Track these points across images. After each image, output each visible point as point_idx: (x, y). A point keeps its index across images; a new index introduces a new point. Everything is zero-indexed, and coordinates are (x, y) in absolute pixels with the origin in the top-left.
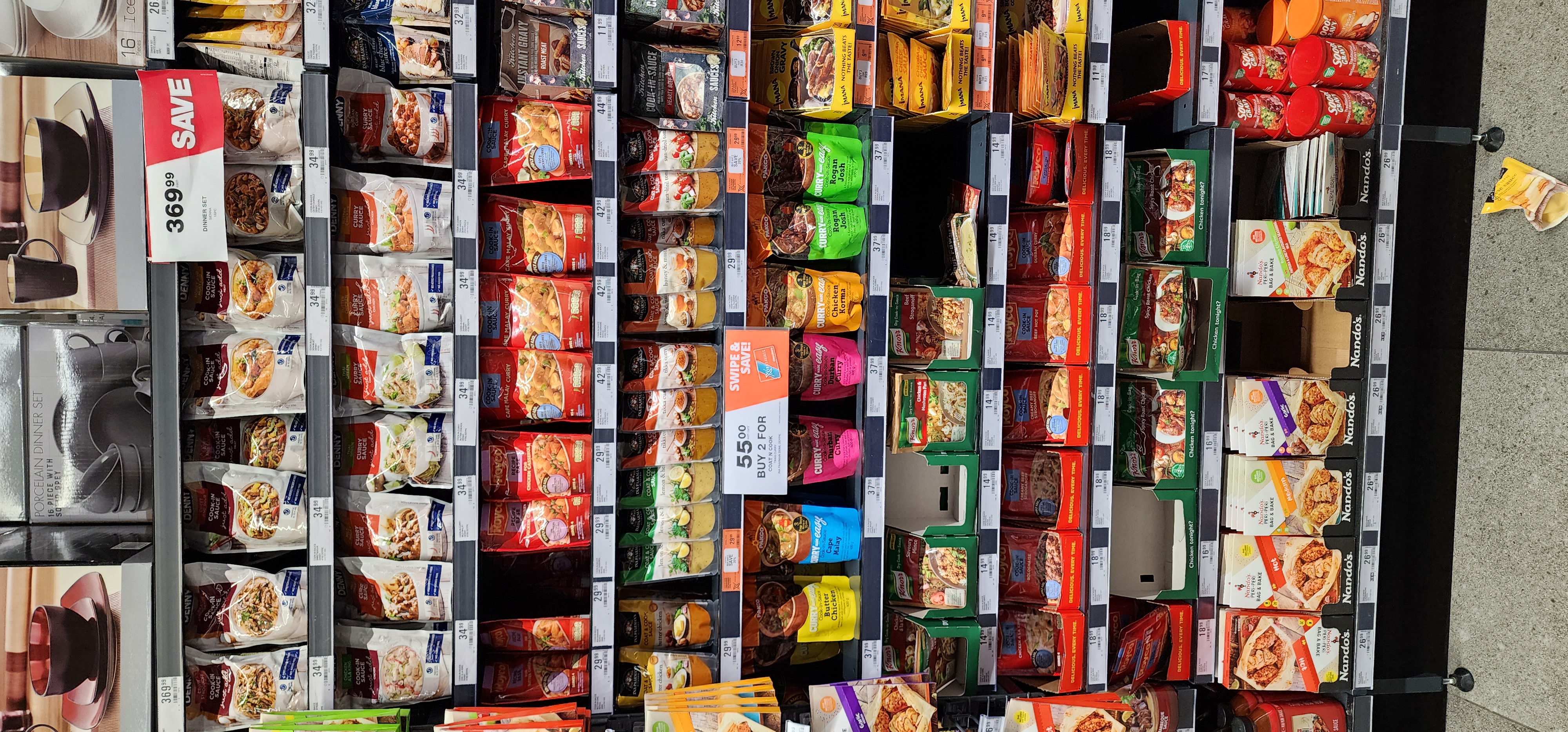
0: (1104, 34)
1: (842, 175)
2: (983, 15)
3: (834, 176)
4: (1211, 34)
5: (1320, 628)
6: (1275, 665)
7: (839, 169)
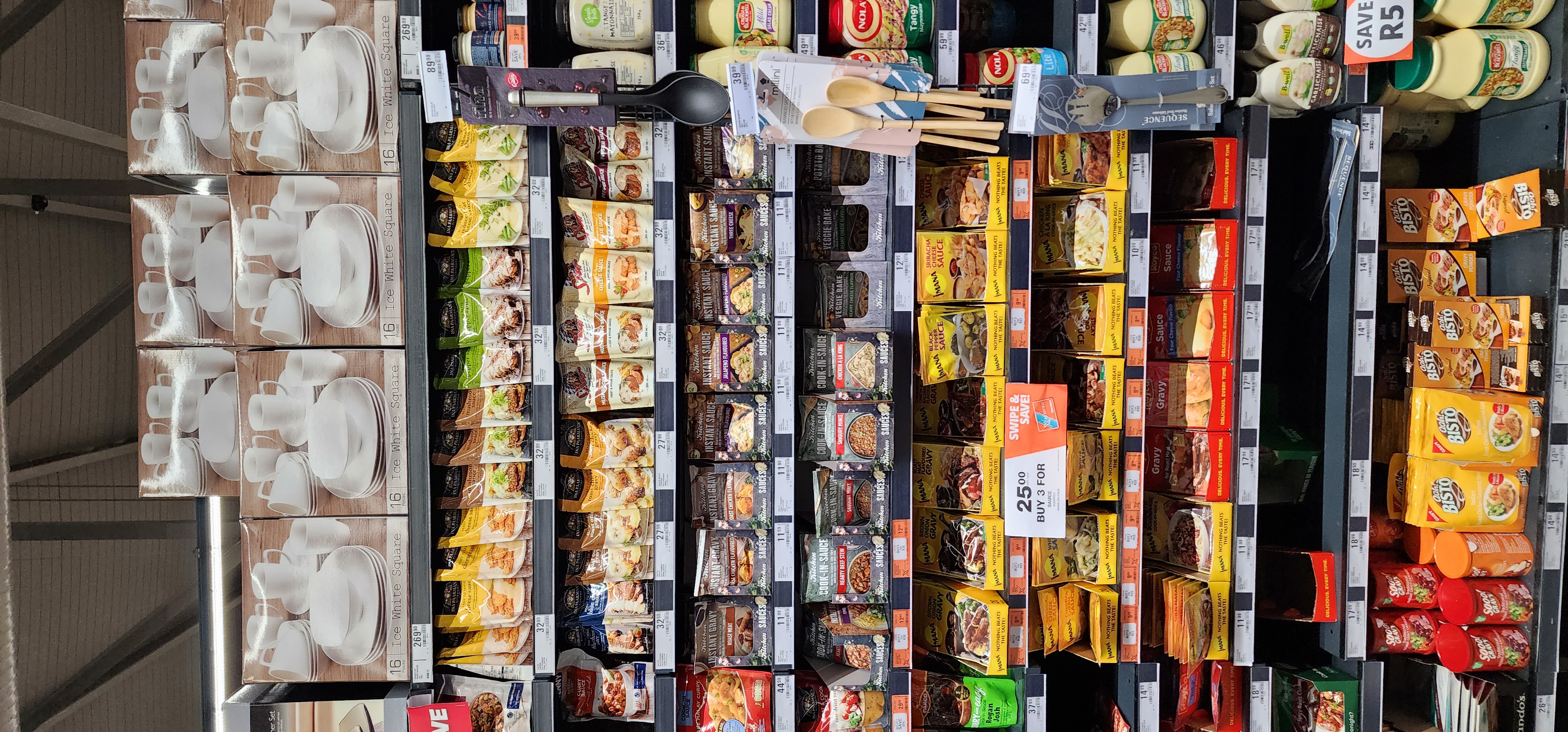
0: (1248, 584)
1: (997, 717)
2: (1129, 576)
3: (990, 718)
4: (1356, 575)
7: (994, 712)
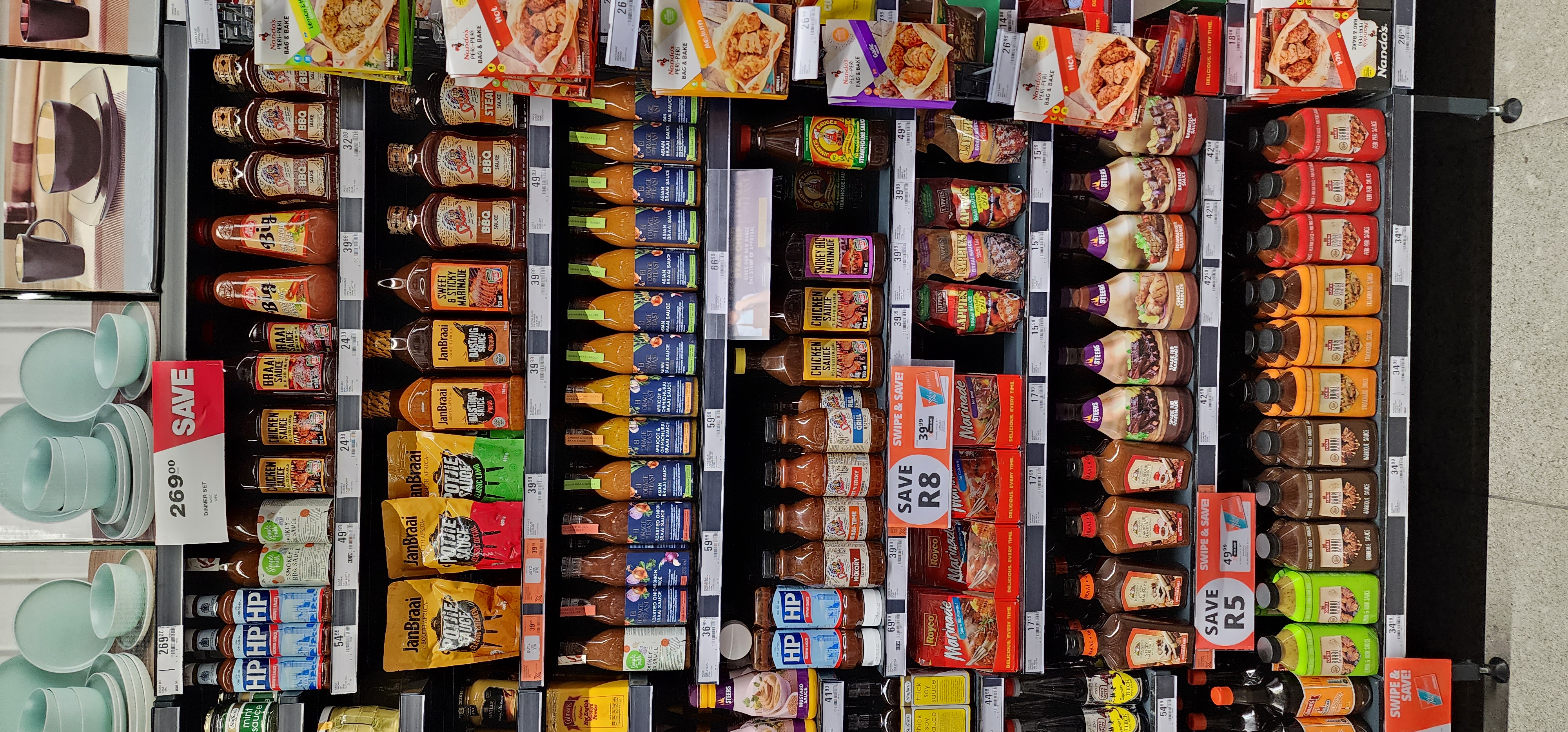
5: (1356, 20)
6: (1309, 59)
